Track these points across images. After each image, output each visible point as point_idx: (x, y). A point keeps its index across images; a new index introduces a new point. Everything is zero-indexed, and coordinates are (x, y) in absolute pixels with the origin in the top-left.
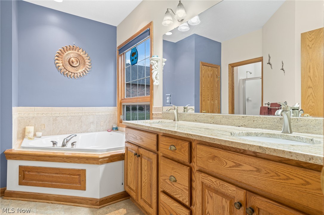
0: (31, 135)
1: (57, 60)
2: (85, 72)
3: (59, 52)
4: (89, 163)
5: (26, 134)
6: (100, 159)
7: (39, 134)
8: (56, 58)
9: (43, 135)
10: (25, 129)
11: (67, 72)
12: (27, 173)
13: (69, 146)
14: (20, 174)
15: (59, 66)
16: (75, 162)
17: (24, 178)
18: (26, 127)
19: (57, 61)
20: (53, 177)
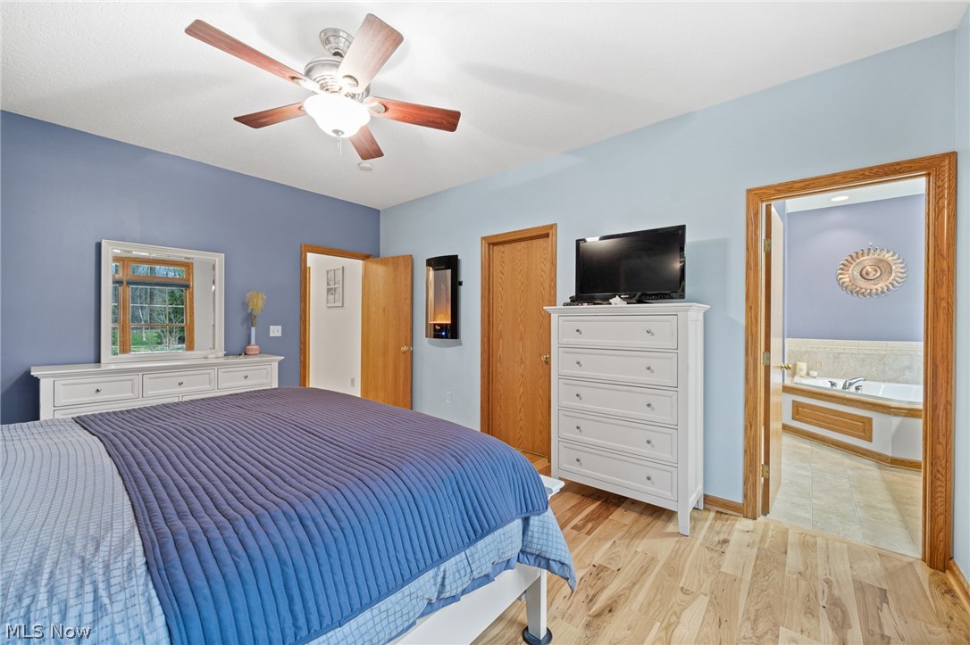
0: (804, 373)
1: (841, 274)
2: (893, 285)
3: (845, 262)
4: (877, 411)
5: (797, 371)
6: (892, 408)
7: (814, 373)
8: (840, 271)
9: (818, 375)
10: (795, 365)
11: (858, 289)
12: (800, 409)
13: (852, 389)
14: (793, 408)
15: (844, 283)
16: (857, 407)
17: (797, 414)
18: (798, 363)
19: (840, 276)
20: (830, 418)
